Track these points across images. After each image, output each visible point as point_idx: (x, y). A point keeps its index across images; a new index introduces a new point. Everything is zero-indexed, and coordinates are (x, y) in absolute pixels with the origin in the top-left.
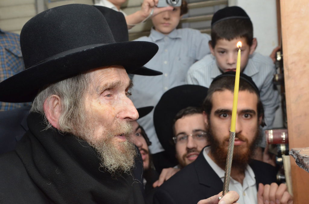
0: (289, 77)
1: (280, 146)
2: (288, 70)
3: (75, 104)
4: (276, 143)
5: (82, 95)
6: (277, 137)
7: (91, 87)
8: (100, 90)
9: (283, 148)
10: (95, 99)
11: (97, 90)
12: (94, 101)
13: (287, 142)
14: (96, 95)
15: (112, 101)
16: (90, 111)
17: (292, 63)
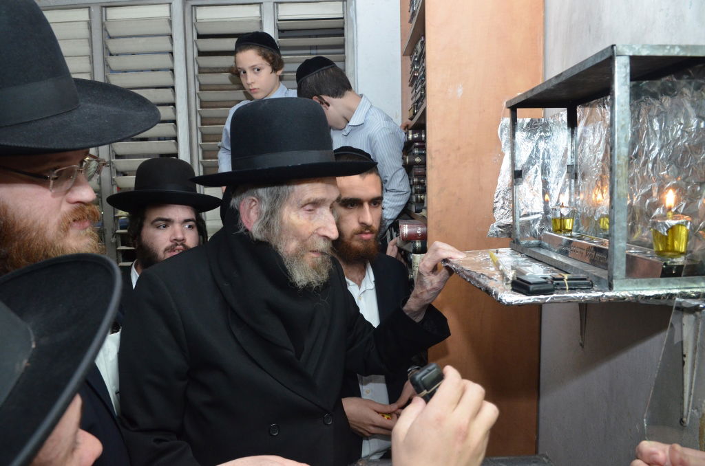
0: (432, 167)
1: (415, 242)
2: (432, 158)
3: (272, 212)
4: (410, 239)
5: (281, 206)
6: (413, 230)
7: (293, 199)
8: (302, 203)
9: (418, 244)
10: (295, 211)
11: (298, 202)
12: (293, 213)
13: (424, 238)
14: (295, 207)
15: (312, 216)
16: (286, 222)
17: (436, 151)
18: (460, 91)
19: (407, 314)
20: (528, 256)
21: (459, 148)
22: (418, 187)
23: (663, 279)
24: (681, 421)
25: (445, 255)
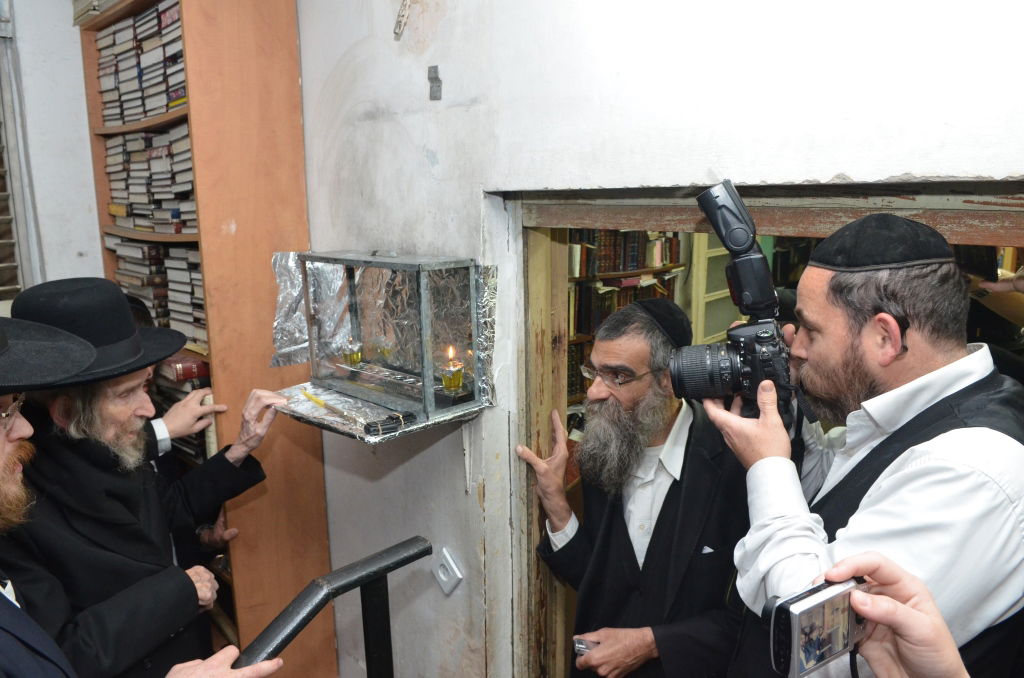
0: (211, 305)
17: (215, 289)
18: (233, 227)
19: (231, 461)
20: (338, 392)
21: (236, 285)
22: (159, 310)
23: (454, 407)
24: (466, 492)
25: (268, 402)
